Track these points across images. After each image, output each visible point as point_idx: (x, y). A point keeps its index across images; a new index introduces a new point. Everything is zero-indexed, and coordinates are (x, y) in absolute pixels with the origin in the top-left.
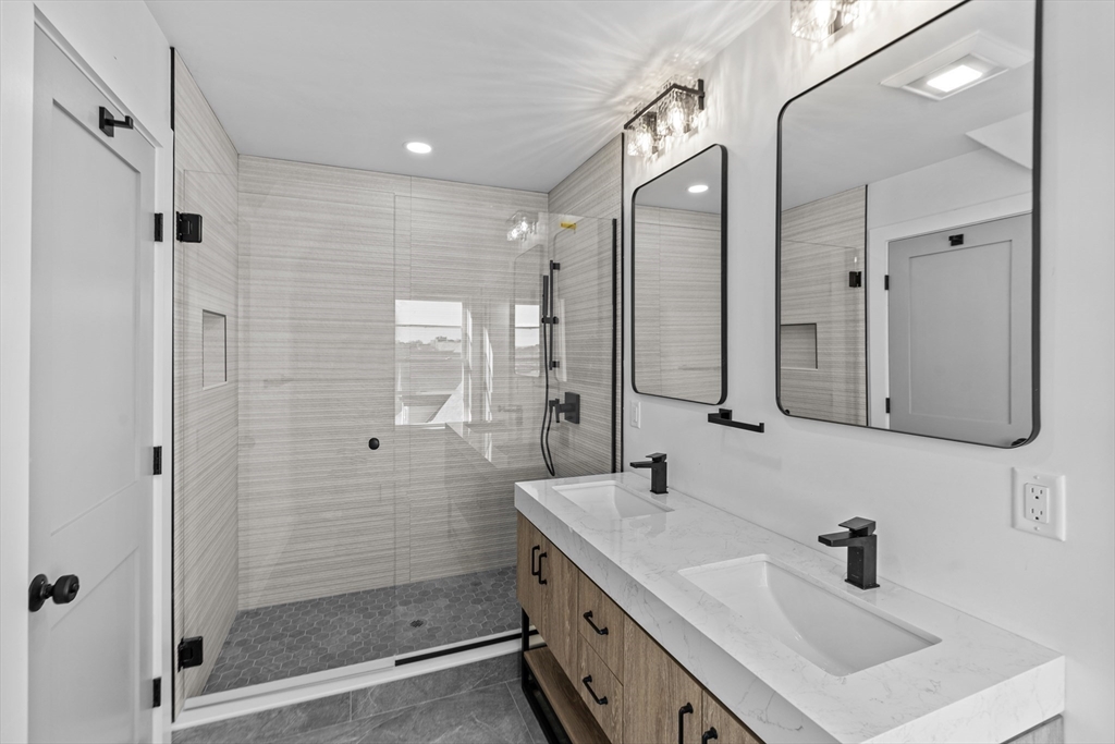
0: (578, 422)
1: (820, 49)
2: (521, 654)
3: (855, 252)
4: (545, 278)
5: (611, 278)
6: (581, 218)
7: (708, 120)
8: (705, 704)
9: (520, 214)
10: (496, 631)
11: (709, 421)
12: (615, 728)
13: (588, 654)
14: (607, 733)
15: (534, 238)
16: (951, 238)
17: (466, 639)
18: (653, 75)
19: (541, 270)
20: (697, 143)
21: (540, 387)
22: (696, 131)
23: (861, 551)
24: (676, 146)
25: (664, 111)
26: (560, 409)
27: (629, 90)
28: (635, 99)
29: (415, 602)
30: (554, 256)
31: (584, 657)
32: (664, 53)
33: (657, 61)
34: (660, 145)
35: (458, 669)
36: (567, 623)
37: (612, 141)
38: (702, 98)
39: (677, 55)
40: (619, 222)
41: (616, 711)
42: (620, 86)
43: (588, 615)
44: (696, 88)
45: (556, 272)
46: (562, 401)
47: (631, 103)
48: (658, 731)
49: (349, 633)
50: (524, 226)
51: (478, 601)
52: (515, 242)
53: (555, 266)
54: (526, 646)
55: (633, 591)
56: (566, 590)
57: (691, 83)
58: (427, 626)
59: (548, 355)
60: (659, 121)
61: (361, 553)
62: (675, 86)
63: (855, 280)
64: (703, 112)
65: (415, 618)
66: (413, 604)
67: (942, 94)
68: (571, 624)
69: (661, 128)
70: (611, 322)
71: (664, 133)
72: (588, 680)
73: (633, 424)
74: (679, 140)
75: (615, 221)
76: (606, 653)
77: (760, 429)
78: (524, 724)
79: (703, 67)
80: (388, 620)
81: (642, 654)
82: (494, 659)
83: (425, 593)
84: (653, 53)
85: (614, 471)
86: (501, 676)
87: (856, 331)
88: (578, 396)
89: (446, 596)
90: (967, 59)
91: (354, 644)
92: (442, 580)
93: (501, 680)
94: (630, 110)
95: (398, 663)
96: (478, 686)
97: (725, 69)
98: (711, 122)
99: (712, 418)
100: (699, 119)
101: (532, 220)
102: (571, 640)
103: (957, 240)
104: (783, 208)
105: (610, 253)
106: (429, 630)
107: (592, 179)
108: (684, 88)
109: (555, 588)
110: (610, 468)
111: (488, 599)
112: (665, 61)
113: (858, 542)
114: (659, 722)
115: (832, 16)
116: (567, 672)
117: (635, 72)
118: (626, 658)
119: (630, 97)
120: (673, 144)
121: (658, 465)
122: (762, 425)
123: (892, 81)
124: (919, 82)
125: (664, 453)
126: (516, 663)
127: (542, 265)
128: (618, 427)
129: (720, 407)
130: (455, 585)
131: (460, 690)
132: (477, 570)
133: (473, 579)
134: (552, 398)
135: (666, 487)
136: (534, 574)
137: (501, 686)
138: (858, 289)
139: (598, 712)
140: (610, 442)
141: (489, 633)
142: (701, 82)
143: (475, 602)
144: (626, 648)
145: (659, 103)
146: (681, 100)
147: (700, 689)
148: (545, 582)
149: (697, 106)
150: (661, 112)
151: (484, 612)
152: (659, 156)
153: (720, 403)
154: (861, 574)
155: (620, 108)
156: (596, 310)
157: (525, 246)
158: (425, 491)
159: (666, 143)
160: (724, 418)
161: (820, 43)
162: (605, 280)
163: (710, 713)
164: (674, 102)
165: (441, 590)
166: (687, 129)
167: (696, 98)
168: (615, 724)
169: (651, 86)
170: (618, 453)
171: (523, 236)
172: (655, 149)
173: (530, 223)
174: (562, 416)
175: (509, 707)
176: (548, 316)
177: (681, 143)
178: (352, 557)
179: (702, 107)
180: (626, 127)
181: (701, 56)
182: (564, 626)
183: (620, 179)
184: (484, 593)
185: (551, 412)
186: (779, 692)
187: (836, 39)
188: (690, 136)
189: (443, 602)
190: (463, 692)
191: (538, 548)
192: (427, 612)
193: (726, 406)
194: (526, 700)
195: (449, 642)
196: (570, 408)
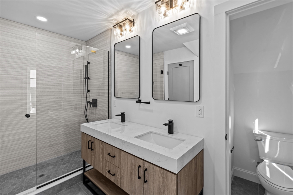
0: (96, 107)
1: (161, 18)
2: (83, 174)
3: (162, 66)
4: (86, 66)
5: (108, 67)
6: (98, 49)
7: (135, 29)
8: (144, 164)
9: (76, 46)
10: (72, 171)
11: (136, 102)
12: (118, 180)
13: (108, 165)
14: (115, 183)
15: (81, 54)
16: (180, 64)
17: (61, 175)
18: (121, 15)
19: (83, 64)
20: (132, 34)
21: (84, 98)
22: (132, 31)
23: (171, 126)
24: (127, 34)
25: (124, 25)
26: (91, 103)
27: (115, 17)
28: (116, 20)
29: (39, 169)
30: (88, 60)
31: (107, 166)
32: (125, 10)
33: (123, 12)
34: (122, 33)
35: (61, 184)
36: (101, 159)
37: (108, 30)
38: (134, 23)
39: (128, 11)
40: (110, 52)
41: (118, 176)
42: (112, 15)
43: (109, 154)
44: (132, 21)
45: (89, 64)
46: (91, 101)
47: (114, 21)
48: (131, 176)
49: (12, 185)
50: (77, 50)
51: (65, 164)
52: (74, 55)
53: (88, 63)
54: (84, 171)
55: (124, 143)
56: (101, 150)
57: (131, 19)
58: (46, 175)
59: (87, 89)
60: (123, 27)
61: (15, 157)
62: (128, 19)
63: (162, 72)
64: (134, 27)
65: (41, 174)
66: (39, 170)
67: (180, 34)
68: (103, 158)
69: (123, 29)
70: (108, 79)
71: (124, 30)
72: (109, 171)
73: (114, 106)
74: (127, 33)
75: (109, 52)
76: (115, 162)
77: (149, 103)
78: (85, 193)
79: (134, 16)
80: (29, 177)
81: (126, 158)
82: (74, 178)
83: (43, 166)
84: (122, 9)
85: (109, 119)
86: (76, 182)
87: (162, 84)
88: (97, 100)
89: (52, 165)
90: (184, 28)
91: (15, 189)
92: (50, 160)
93: (76, 183)
94: (115, 23)
95: (38, 188)
96: (68, 187)
97: (140, 18)
98: (136, 30)
99: (137, 102)
100: (133, 29)
101: (80, 49)
102: (103, 163)
103: (181, 65)
104: (154, 53)
105: (108, 60)
106: (47, 176)
107: (101, 39)
108: (130, 20)
109: (97, 150)
110: (108, 118)
111: (67, 163)
112: (125, 12)
113: (170, 124)
114: (131, 173)
115: (165, 12)
116: (101, 172)
117: (117, 13)
118: (121, 161)
119: (114, 19)
120: (126, 34)
121: (123, 115)
122: (149, 102)
123: (172, 29)
124: (176, 30)
125: (124, 112)
126: (81, 177)
127: (84, 62)
128: (110, 107)
129: (139, 99)
130: (55, 161)
131: (62, 190)
132: (62, 155)
133: (61, 158)
134: (88, 101)
135: (124, 120)
136: (89, 148)
137: (76, 185)
138: (162, 74)
139: (112, 179)
140: (108, 111)
141: (70, 171)
142: (133, 19)
143: (63, 164)
144: (121, 159)
145: (123, 22)
146: (129, 23)
147: (143, 161)
148: (93, 150)
149: (133, 25)
150: (123, 25)
151: (67, 166)
152: (122, 36)
153: (139, 98)
154: (171, 131)
155: (111, 21)
156: (103, 76)
157: (77, 56)
158: (42, 133)
159: (124, 33)
160: (139, 102)
161: (161, 17)
162: (106, 67)
163: (145, 165)
164: (127, 23)
165: (49, 164)
166: (130, 30)
167: (132, 23)
168: (118, 179)
169: (121, 17)
170: (110, 114)
171: (76, 53)
172: (121, 34)
173: (79, 49)
174: (92, 105)
175: (80, 190)
176: (87, 77)
177: (128, 34)
178: (11, 160)
179: (134, 26)
180: (113, 27)
181: (134, 13)
182: (100, 159)
183: (110, 41)
184: (66, 161)
185: (87, 105)
186: (162, 154)
187: (165, 17)
188: (130, 32)
189: (51, 167)
190: (63, 190)
191: (90, 141)
192: (45, 171)
193: (140, 99)
194: (85, 186)
195: (55, 178)
196: (95, 103)
